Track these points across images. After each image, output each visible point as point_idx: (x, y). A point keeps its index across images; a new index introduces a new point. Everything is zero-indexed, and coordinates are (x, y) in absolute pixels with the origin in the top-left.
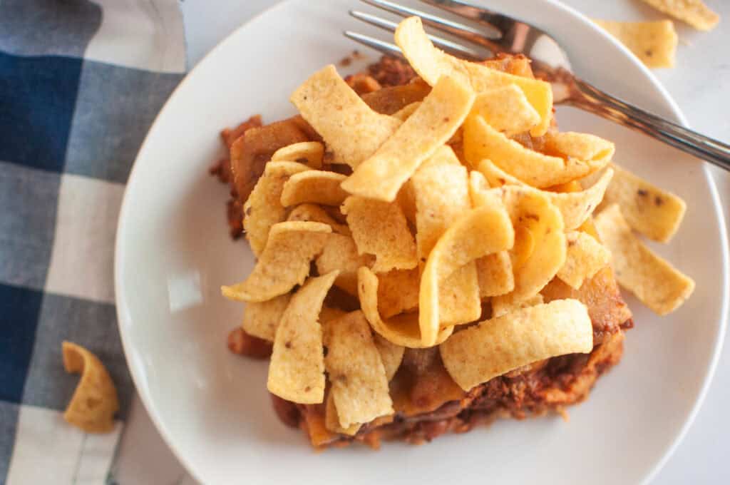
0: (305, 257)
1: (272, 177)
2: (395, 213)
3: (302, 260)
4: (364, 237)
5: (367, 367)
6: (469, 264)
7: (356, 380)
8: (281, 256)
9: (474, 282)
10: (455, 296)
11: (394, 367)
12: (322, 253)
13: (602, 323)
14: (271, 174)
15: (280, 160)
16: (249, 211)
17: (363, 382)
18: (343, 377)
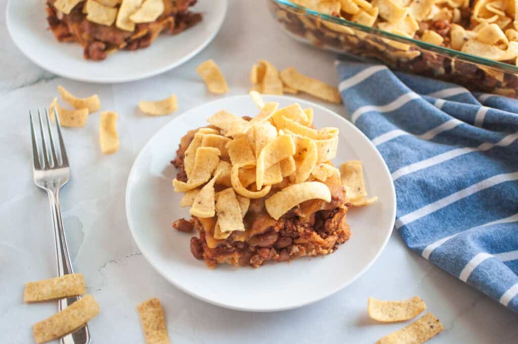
0: (209, 171)
1: (198, 140)
2: (248, 150)
3: (208, 173)
4: (234, 159)
5: (233, 207)
6: (277, 163)
7: (228, 213)
8: (199, 174)
9: (280, 171)
10: (272, 176)
11: (245, 211)
12: (216, 169)
13: (336, 196)
14: (197, 138)
15: (201, 132)
16: (187, 155)
17: (231, 214)
18: (223, 213)
